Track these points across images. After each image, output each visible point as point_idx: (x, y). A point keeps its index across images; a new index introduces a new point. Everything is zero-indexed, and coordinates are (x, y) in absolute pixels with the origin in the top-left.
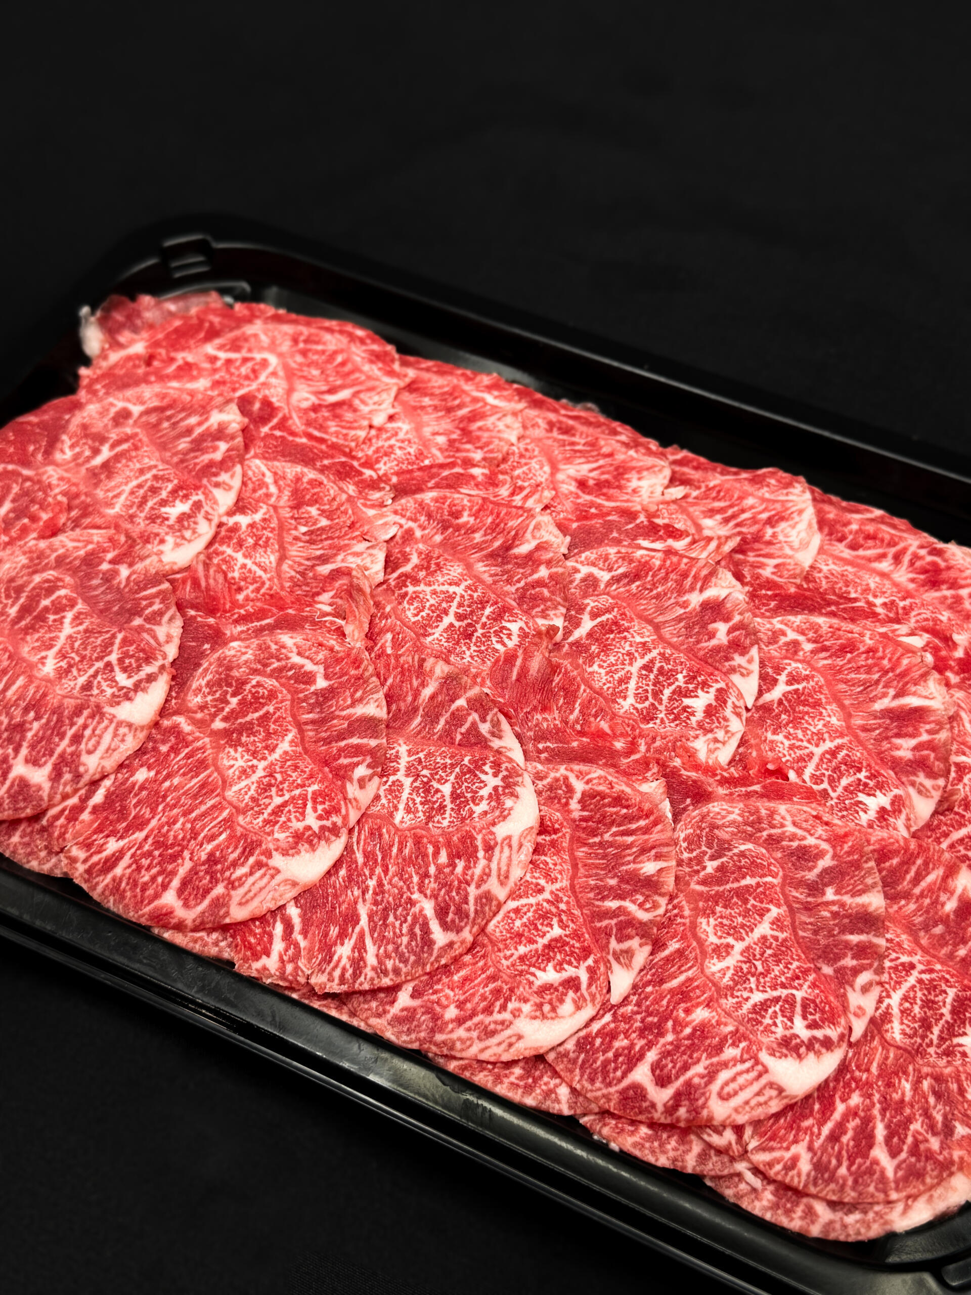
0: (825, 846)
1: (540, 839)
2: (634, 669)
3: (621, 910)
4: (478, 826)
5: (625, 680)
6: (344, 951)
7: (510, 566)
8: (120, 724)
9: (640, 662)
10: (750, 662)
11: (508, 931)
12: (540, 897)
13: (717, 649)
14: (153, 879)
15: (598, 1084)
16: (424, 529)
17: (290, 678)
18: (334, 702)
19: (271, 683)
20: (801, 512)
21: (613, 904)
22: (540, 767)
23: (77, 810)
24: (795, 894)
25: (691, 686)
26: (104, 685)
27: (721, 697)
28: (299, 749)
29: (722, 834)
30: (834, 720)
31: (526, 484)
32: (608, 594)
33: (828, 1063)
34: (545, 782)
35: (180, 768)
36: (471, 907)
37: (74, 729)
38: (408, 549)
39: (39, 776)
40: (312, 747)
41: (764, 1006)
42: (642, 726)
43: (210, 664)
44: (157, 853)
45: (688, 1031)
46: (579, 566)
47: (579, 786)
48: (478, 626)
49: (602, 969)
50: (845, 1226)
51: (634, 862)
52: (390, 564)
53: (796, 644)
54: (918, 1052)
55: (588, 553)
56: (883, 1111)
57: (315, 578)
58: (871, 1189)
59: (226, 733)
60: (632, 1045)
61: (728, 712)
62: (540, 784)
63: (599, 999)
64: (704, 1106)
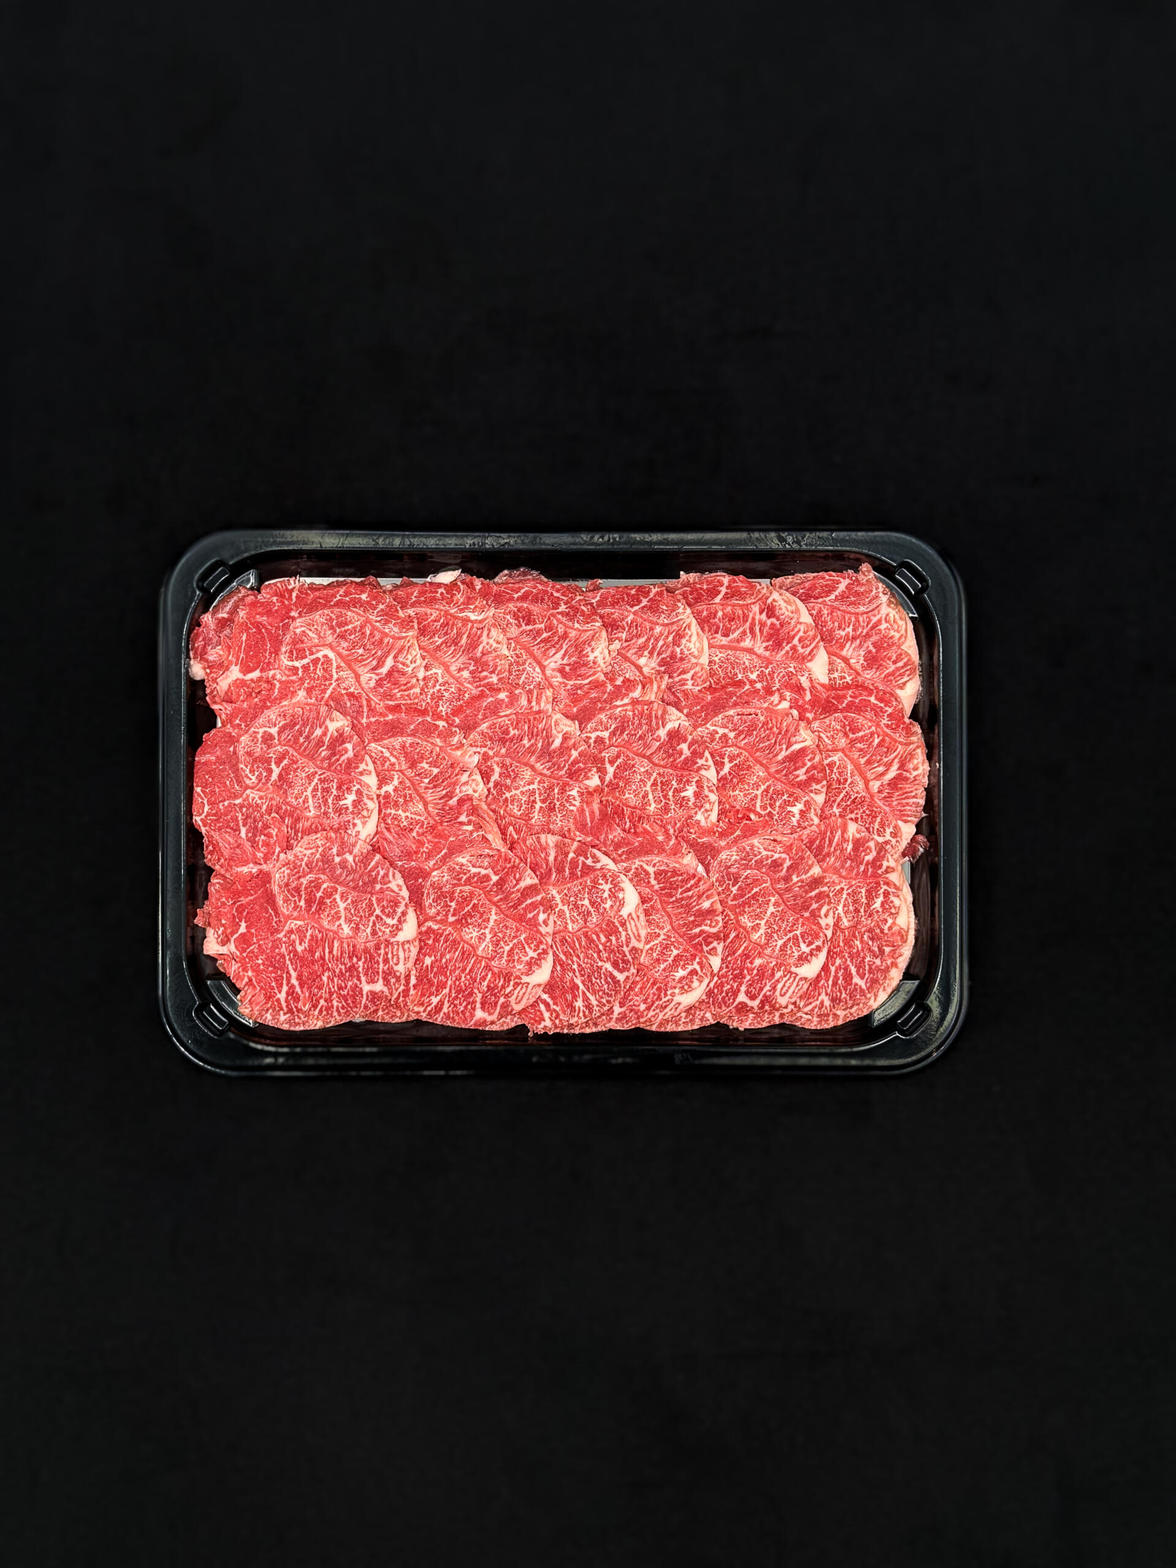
0: (784, 856)
1: (644, 907)
2: (648, 788)
3: (702, 932)
4: (612, 915)
5: (645, 796)
6: (579, 1003)
7: (555, 759)
8: (403, 944)
9: (649, 784)
10: (707, 760)
11: (652, 959)
12: (660, 939)
13: (686, 759)
14: (466, 1007)
15: (724, 1008)
16: (493, 749)
17: (476, 882)
18: (507, 885)
19: (467, 888)
20: (689, 626)
21: (697, 930)
22: (625, 865)
23: (406, 993)
24: (779, 886)
25: (682, 786)
26: (383, 928)
27: (699, 784)
28: (502, 916)
29: (733, 870)
30: (761, 774)
31: (532, 687)
32: (613, 745)
33: (823, 956)
34: (631, 872)
35: (445, 949)
36: (629, 957)
37: (382, 957)
38: (489, 764)
39: (379, 987)
40: (508, 913)
41: (785, 945)
42: (666, 817)
43: (428, 889)
44: (460, 996)
45: (755, 972)
46: (589, 735)
47: (651, 870)
48: (555, 801)
49: (704, 960)
50: (851, 1014)
51: (698, 904)
52: (486, 776)
53: (725, 735)
54: (858, 923)
55: (590, 725)
56: (852, 961)
57: (450, 809)
58: (858, 997)
59: (458, 921)
60: (732, 987)
61: (706, 792)
62: (630, 874)
63: (709, 974)
64: (776, 1003)
